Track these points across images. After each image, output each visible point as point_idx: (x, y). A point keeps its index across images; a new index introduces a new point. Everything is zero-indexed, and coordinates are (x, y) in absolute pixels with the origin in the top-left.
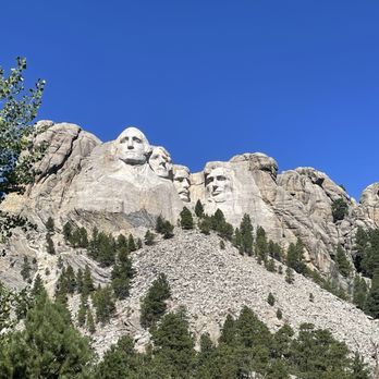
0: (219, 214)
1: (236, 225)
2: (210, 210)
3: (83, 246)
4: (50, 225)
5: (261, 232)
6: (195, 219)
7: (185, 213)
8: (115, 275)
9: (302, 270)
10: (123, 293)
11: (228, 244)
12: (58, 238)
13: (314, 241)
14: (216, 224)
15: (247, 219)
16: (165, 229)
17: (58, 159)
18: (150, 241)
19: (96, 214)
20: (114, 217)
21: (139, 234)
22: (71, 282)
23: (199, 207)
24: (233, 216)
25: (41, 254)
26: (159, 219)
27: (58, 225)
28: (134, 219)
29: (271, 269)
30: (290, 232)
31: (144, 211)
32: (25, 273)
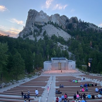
0: (52, 22)
1: (54, 23)
2: (51, 21)
3: (36, 26)
4: (32, 24)
5: (57, 24)
6: (50, 23)
7: (48, 22)
8: (40, 30)
9: (62, 29)
10: (41, 32)
11: (53, 26)
12: (33, 25)
13: (63, 25)
14: (52, 23)
15: (56, 23)
16: (46, 24)
17: (33, 15)
18: (44, 25)
19: (38, 22)
20: (40, 23)
21: (43, 24)
22: (35, 31)
23: (50, 21)
24: (54, 22)
25: (31, 27)
26: (45, 23)
27: (33, 23)
28: (42, 23)
29: (58, 29)
30: (61, 24)
32: (30, 30)
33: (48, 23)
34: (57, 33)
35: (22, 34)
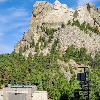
1: (81, 23)
2: (76, 20)
3: (44, 31)
6: (72, 22)
11: (78, 28)
12: (39, 30)
15: (85, 21)
18: (59, 29)
19: (48, 23)
21: (57, 27)
25: (35, 34)
27: (40, 26)
29: (87, 33)
30: (96, 23)
31: (59, 22)
33: (69, 24)
34: (83, 42)
35: (19, 47)
